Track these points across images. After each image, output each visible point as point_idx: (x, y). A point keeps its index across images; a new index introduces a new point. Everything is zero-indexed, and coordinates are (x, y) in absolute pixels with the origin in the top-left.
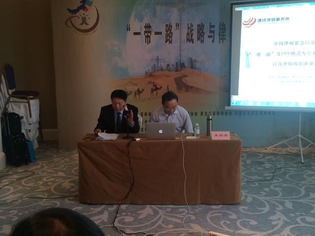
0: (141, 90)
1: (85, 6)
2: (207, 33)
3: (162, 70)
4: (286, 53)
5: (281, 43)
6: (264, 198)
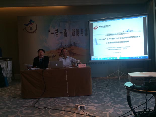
0: (55, 55)
1: (32, 23)
2: (80, 33)
3: (63, 47)
4: (110, 39)
5: (108, 35)
6: (102, 93)
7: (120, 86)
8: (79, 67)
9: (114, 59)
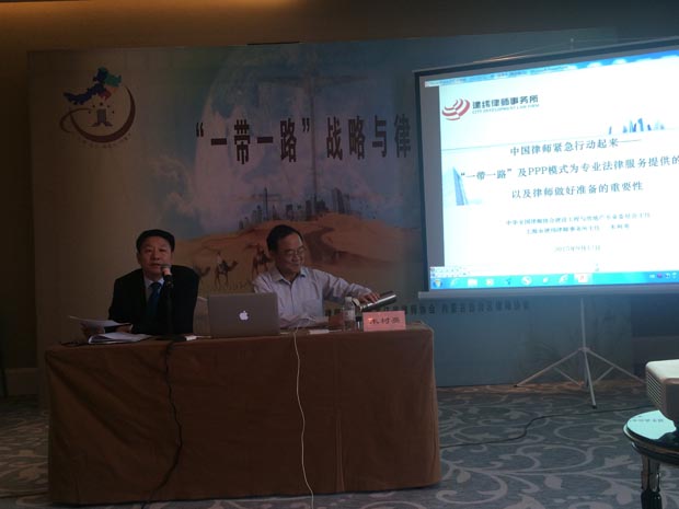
0: (229, 264)
1: (105, 86)
2: (370, 138)
3: (276, 217)
4: (537, 170)
5: (526, 150)
6: (498, 473)
7: (597, 435)
8: (365, 330)
9: (562, 282)
